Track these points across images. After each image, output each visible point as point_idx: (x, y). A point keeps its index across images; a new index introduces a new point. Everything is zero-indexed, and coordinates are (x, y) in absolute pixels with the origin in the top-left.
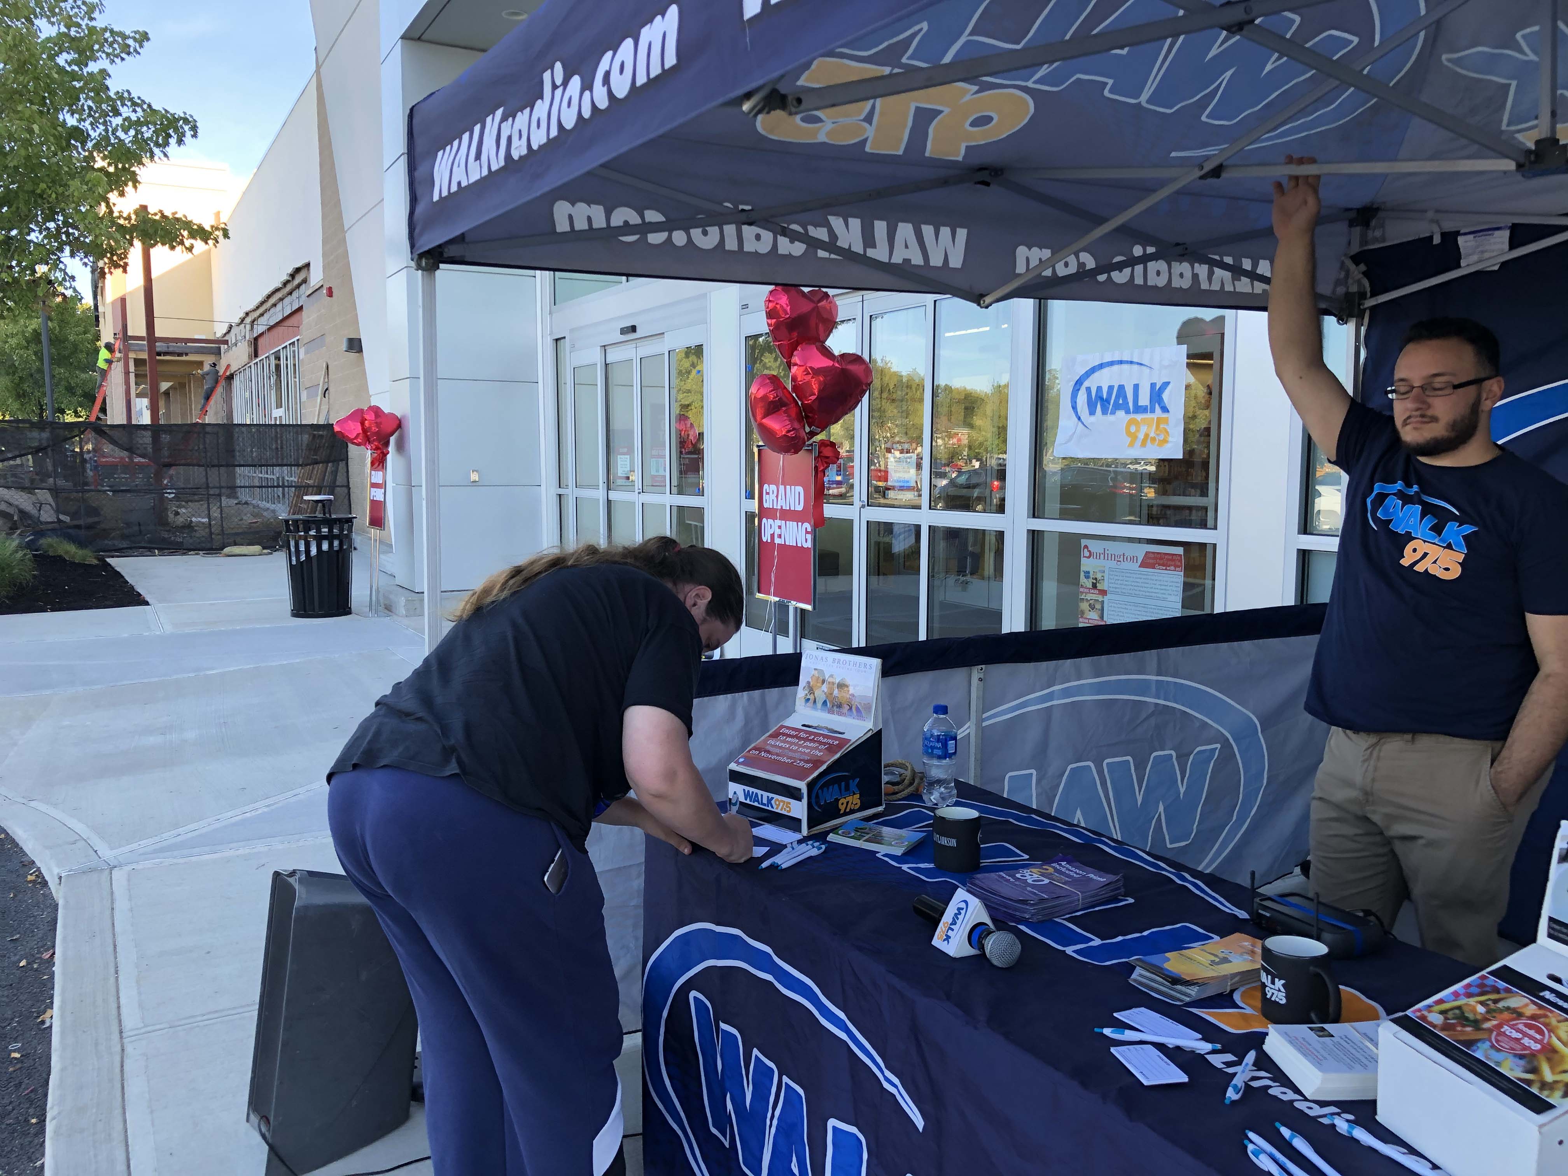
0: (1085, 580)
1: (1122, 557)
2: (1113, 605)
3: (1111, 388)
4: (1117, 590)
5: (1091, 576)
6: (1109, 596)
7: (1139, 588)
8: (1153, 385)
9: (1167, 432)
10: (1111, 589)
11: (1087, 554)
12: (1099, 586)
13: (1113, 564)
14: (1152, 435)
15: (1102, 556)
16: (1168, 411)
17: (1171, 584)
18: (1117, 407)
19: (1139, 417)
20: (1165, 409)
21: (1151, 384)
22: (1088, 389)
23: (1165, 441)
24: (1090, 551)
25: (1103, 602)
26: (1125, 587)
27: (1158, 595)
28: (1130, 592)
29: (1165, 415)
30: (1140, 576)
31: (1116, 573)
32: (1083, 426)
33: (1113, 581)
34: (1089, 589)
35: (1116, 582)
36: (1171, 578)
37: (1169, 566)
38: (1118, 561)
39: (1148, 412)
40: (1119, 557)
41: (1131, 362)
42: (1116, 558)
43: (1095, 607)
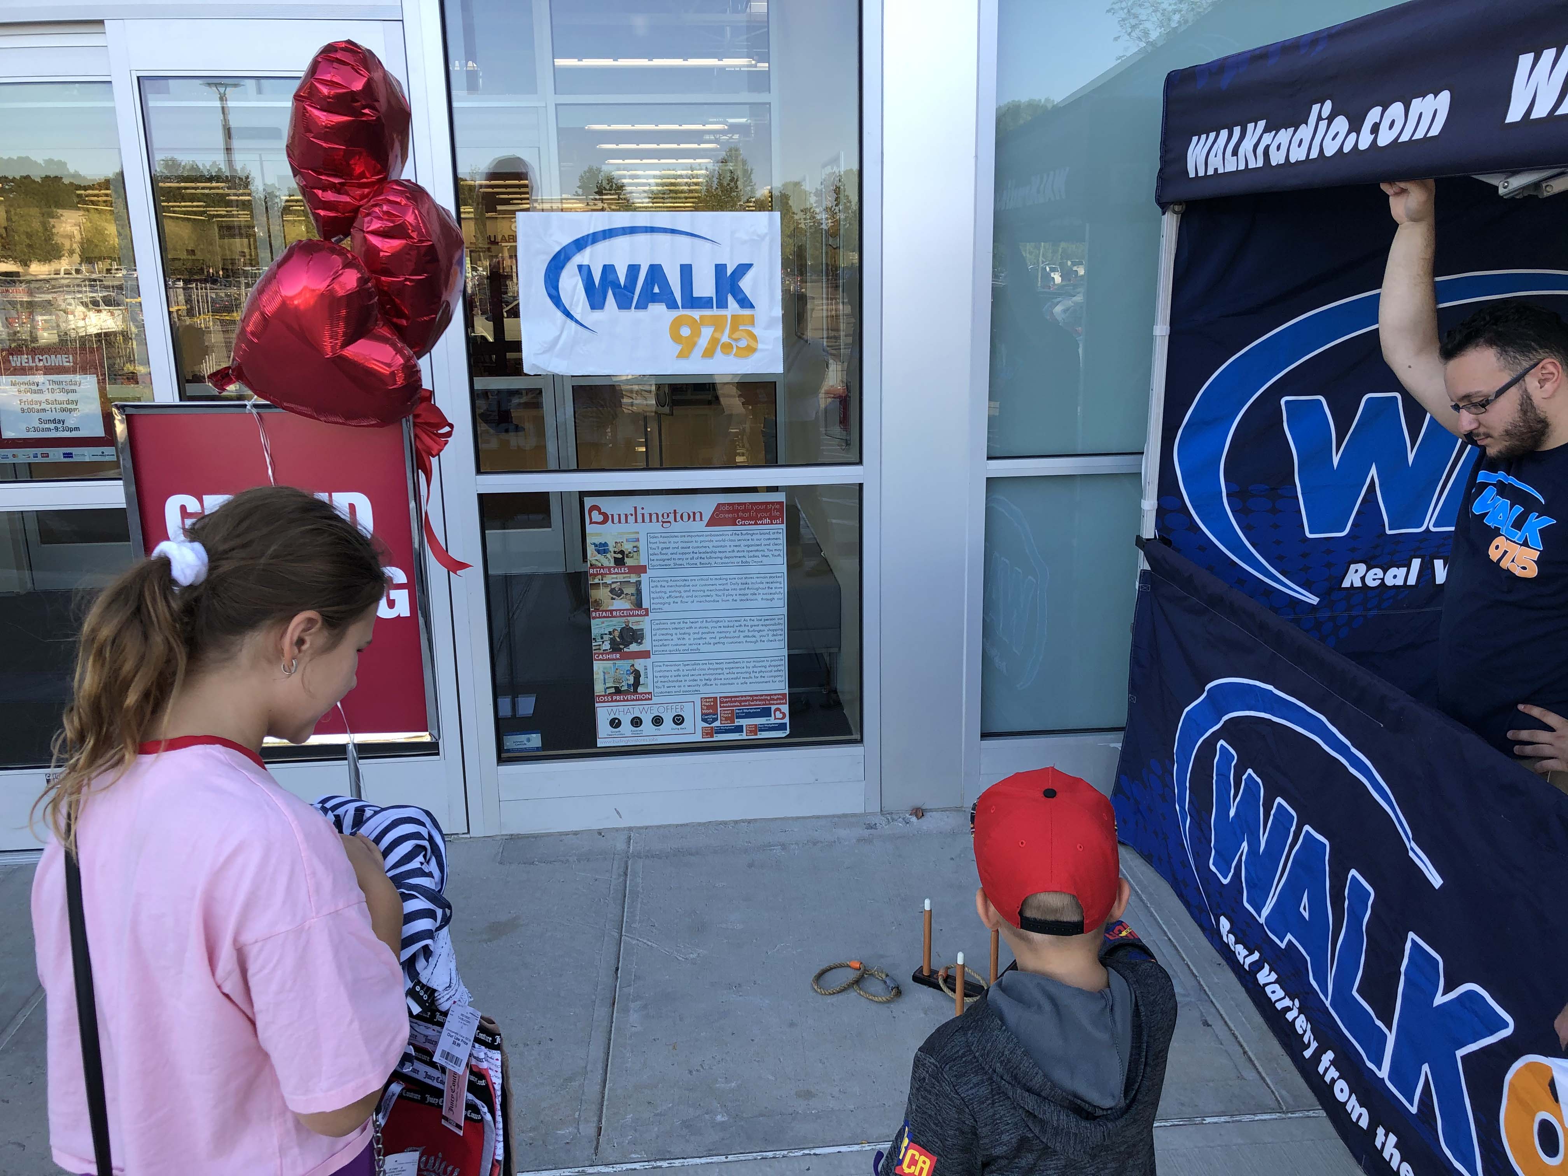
0: (599, 557)
1: (672, 516)
2: (659, 584)
3: (633, 270)
4: (666, 562)
5: (612, 549)
6: (650, 573)
7: (708, 555)
8: (720, 269)
9: (754, 337)
10: (653, 563)
11: (600, 518)
12: (629, 562)
13: (656, 527)
14: (725, 339)
15: (631, 519)
16: (752, 306)
17: (768, 542)
19: (696, 314)
20: (745, 302)
21: (717, 266)
22: (585, 271)
23: (751, 350)
24: (605, 515)
25: (638, 583)
26: (681, 556)
27: (744, 560)
28: (694, 561)
29: (747, 312)
30: (709, 538)
31: (662, 540)
32: (579, 328)
33: (656, 551)
34: (609, 568)
35: (664, 551)
36: (765, 534)
37: (761, 519)
38: (663, 522)
39: (712, 307)
40: (665, 516)
41: (673, 231)
42: (660, 518)
43: (622, 592)
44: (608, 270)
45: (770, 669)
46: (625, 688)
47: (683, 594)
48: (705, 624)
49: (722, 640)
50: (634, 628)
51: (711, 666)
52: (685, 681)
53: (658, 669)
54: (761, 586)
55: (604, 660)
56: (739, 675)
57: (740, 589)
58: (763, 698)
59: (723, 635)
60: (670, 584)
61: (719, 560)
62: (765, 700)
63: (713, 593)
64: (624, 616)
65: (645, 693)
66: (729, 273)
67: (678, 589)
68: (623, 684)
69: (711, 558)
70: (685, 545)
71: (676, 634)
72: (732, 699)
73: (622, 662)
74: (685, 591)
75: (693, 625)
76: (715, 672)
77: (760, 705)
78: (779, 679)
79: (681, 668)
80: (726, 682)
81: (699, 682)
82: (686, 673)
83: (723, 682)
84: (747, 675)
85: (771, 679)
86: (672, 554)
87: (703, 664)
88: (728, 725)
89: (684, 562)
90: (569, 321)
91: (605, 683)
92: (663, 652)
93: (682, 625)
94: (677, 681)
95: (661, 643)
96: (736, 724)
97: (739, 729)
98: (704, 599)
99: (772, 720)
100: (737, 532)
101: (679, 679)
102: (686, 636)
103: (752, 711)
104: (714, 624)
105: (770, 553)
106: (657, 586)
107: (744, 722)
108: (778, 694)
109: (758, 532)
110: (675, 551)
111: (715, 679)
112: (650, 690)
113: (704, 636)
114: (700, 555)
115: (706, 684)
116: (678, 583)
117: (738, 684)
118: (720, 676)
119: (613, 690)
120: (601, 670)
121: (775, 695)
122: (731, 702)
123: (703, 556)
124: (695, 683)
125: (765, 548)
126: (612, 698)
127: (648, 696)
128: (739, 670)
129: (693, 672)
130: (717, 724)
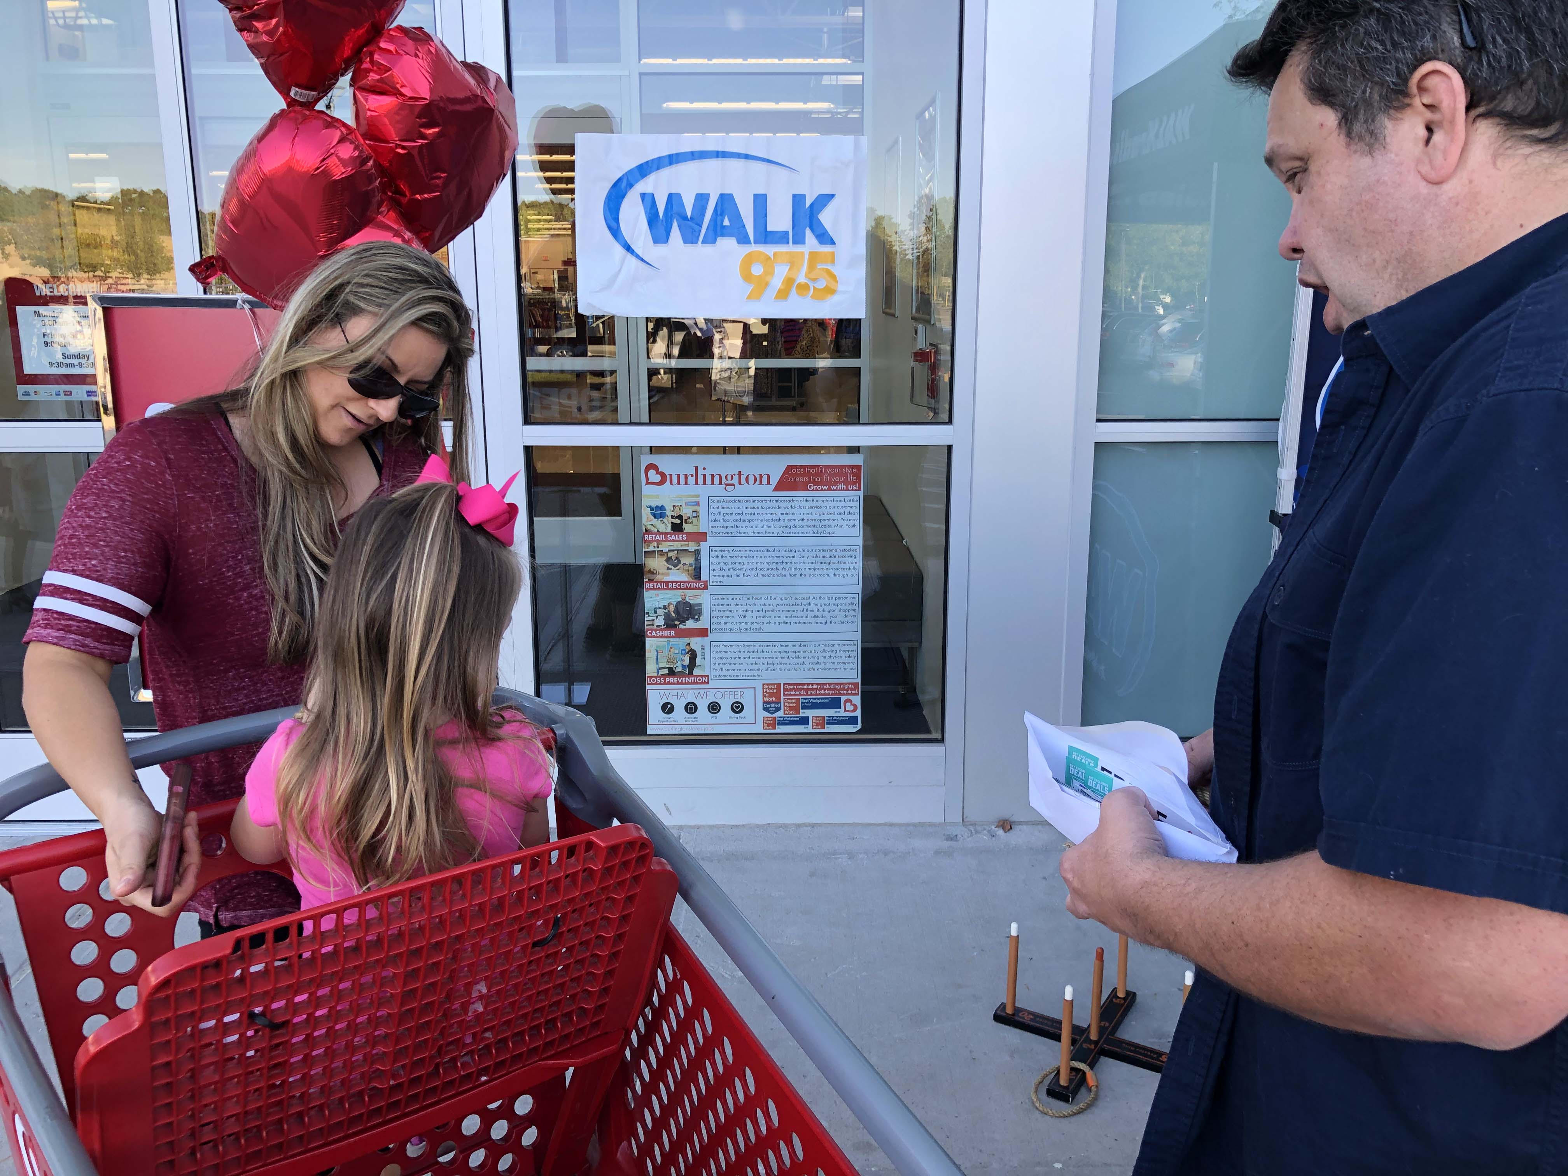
1: (736, 478)
2: (720, 554)
3: (702, 199)
4: (729, 530)
5: (669, 513)
6: (710, 541)
7: (775, 523)
8: (798, 199)
9: (834, 277)
10: (714, 530)
11: (658, 478)
12: (687, 528)
13: (718, 490)
14: (801, 279)
15: (692, 480)
16: (833, 242)
17: (842, 510)
18: (717, 231)
19: (770, 250)
20: (824, 238)
21: (794, 196)
22: (648, 200)
23: (829, 291)
24: (663, 475)
25: (697, 553)
26: (745, 524)
27: (815, 530)
28: (759, 530)
29: (827, 249)
30: (777, 504)
31: (725, 505)
32: (640, 263)
33: (719, 517)
34: (666, 534)
35: (727, 517)
36: (839, 501)
37: (835, 484)
38: (727, 485)
39: (788, 243)
40: (729, 477)
41: (747, 157)
42: (724, 480)
43: (679, 562)
44: (673, 199)
45: (842, 653)
46: (679, 669)
47: (745, 566)
48: (769, 601)
49: (788, 620)
50: (692, 602)
51: (775, 649)
52: (746, 664)
53: (717, 649)
54: (833, 560)
55: (657, 637)
56: (806, 660)
57: (810, 563)
58: (833, 686)
59: (789, 614)
60: (732, 554)
61: (786, 530)
62: (834, 689)
63: (779, 566)
64: (681, 589)
65: (702, 676)
66: (808, 204)
67: (740, 560)
68: (677, 664)
69: (777, 526)
70: (750, 511)
71: (737, 611)
72: (797, 687)
73: (677, 640)
74: (749, 563)
75: (757, 602)
76: (780, 655)
77: (830, 695)
78: (851, 666)
79: (742, 649)
80: (793, 667)
81: (761, 666)
82: (747, 655)
83: (788, 666)
84: (815, 660)
85: (841, 666)
86: (735, 520)
87: (766, 646)
88: (792, 715)
89: (749, 530)
90: (629, 255)
91: (657, 663)
92: (723, 631)
93: (743, 602)
94: (737, 664)
95: (720, 620)
96: (801, 715)
97: (804, 721)
98: (769, 572)
99: (841, 713)
100: (808, 498)
101: (739, 661)
102: (749, 614)
103: (819, 701)
104: (780, 602)
105: (844, 523)
106: (717, 556)
107: (810, 713)
108: (850, 684)
109: (832, 498)
110: (738, 517)
111: (779, 663)
112: (707, 672)
113: (768, 614)
114: (766, 523)
115: (768, 669)
116: (741, 554)
117: (804, 670)
118: (784, 661)
119: (666, 671)
120: (654, 647)
121: (846, 684)
122: (796, 690)
123: (770, 524)
124: (756, 667)
125: (839, 517)
126: (665, 680)
127: (705, 680)
128: (806, 654)
129: (755, 655)
130: (780, 714)
